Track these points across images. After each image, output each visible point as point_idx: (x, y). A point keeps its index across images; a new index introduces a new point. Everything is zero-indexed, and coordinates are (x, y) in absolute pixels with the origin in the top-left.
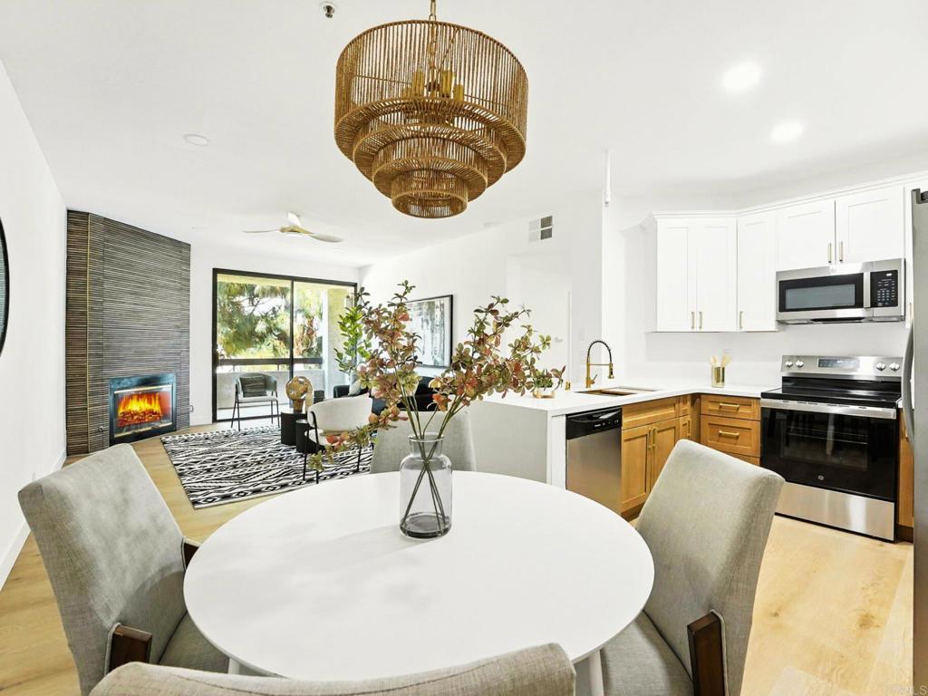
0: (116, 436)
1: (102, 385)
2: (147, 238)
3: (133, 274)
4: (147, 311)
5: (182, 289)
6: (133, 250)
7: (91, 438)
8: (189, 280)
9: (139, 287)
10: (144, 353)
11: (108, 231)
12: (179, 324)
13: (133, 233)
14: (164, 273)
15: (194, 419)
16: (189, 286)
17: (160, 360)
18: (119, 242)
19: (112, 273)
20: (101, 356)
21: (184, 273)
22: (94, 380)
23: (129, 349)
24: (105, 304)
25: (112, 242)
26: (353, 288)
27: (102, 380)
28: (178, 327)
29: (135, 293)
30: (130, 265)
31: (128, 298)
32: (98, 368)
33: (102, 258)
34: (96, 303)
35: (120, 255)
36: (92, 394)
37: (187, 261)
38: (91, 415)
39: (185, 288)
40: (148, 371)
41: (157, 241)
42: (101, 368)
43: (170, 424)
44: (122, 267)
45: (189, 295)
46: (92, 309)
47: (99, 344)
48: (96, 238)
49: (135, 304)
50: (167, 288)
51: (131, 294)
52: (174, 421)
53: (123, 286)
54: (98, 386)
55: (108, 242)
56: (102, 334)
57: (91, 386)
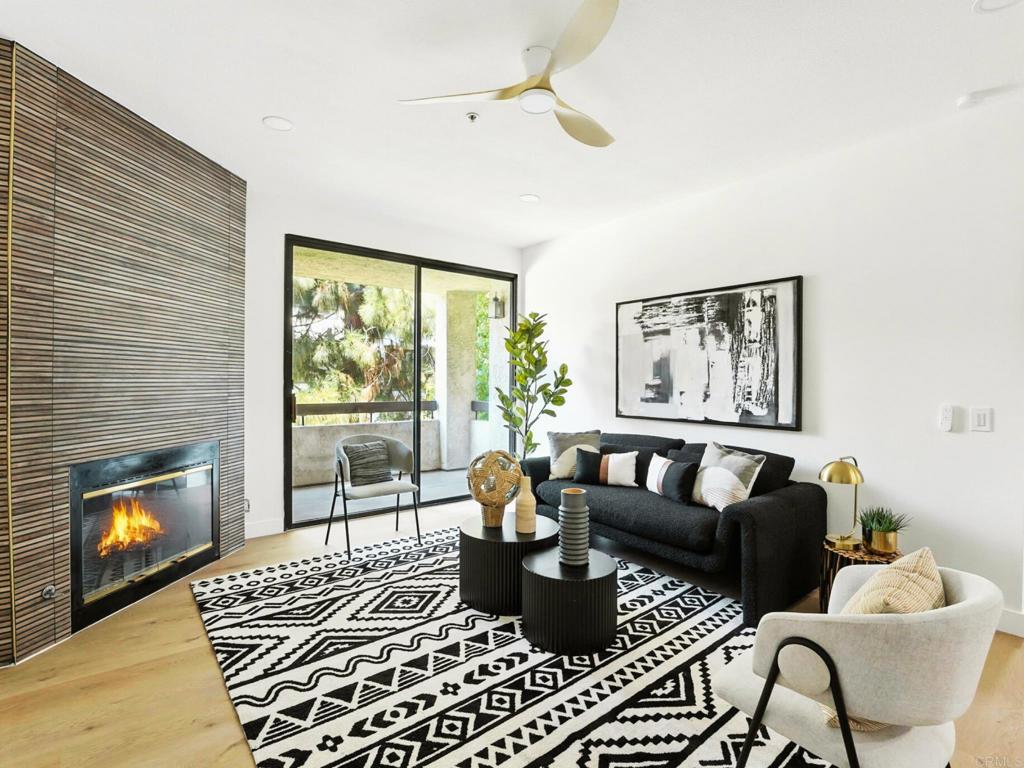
0: (89, 598)
1: (51, 483)
2: (162, 145)
3: (128, 219)
4: (159, 308)
5: (230, 268)
6: (131, 164)
7: (21, 623)
8: (244, 251)
9: (141, 251)
10: (154, 401)
11: (68, 104)
12: (225, 338)
14: (196, 229)
15: (253, 527)
16: (242, 263)
17: (189, 414)
18: (95, 139)
19: (80, 210)
20: (48, 410)
21: (234, 235)
22: (30, 472)
23: (121, 391)
24: (60, 283)
25: (80, 134)
26: (507, 284)
27: (52, 470)
28: (222, 345)
29: (135, 265)
30: (120, 198)
31: (117, 274)
32: (36, 440)
34: (34, 276)
35: (98, 169)
36: (23, 508)
37: (239, 213)
38: (19, 561)
39: (235, 266)
40: (158, 440)
41: (180, 157)
42: (49, 440)
43: (209, 545)
44: (105, 200)
45: (243, 283)
46: (21, 291)
47: (43, 380)
48: (36, 113)
49: (134, 289)
51: (124, 264)
52: (216, 538)
53: (106, 244)
54: (39, 485)
55: (67, 129)
56: (49, 355)
57: (20, 489)
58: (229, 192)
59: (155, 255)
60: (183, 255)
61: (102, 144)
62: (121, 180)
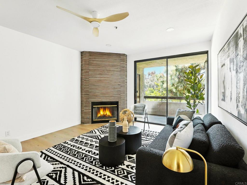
0: (94, 120)
1: (89, 104)
2: (105, 55)
6: (100, 60)
7: (85, 120)
9: (102, 72)
11: (90, 55)
12: (120, 83)
13: (100, 54)
14: (113, 66)
19: (93, 69)
20: (88, 95)
22: (86, 102)
24: (89, 79)
25: (92, 59)
27: (89, 102)
28: (119, 85)
29: (101, 74)
32: (87, 98)
33: (88, 64)
34: (86, 78)
35: (95, 62)
36: (86, 106)
38: (85, 113)
46: (85, 80)
48: (86, 58)
49: (101, 78)
50: (114, 71)
51: (99, 74)
52: (118, 118)
54: (87, 104)
55: (90, 59)
56: (88, 88)
57: (85, 104)
58: (120, 57)
59: (104, 72)
60: (110, 71)
61: (95, 59)
62: (98, 62)
